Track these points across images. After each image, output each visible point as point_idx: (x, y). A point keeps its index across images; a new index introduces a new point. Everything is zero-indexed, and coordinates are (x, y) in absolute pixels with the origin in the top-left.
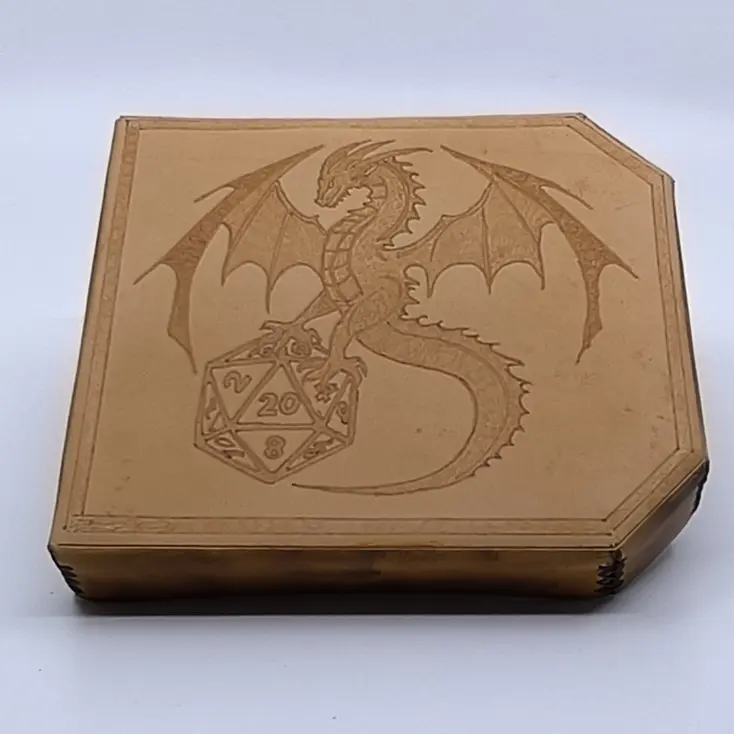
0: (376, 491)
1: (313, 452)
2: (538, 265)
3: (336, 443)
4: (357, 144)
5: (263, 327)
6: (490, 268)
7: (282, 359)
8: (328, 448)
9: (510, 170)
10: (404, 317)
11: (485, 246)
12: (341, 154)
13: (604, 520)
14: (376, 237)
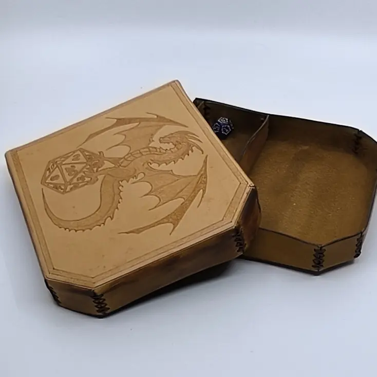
0: (47, 208)
1: (56, 187)
2: (160, 204)
3: (62, 191)
4: (194, 134)
5: (100, 153)
6: (152, 192)
7: (89, 163)
8: (60, 190)
9: (206, 177)
10: (120, 182)
11: (162, 187)
12: (186, 133)
13: (54, 269)
14: (152, 159)
